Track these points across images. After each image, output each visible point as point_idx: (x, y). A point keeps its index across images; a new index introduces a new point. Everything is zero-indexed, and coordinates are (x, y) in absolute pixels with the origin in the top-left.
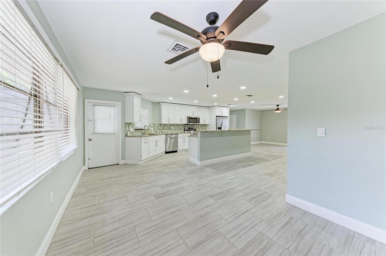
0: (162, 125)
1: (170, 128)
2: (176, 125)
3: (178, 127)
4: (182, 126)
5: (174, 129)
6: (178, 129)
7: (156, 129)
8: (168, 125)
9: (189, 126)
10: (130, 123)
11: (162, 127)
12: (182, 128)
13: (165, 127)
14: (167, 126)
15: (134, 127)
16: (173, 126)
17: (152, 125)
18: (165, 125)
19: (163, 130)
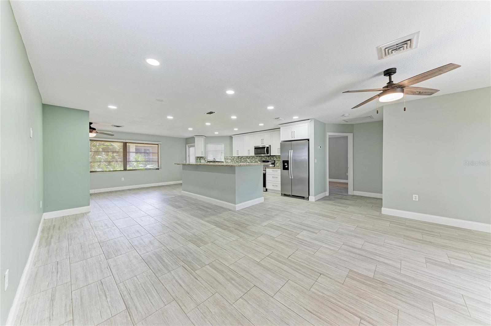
0: (240, 158)
1: (246, 161)
2: (251, 157)
3: (253, 160)
4: (258, 159)
5: (250, 162)
6: (254, 162)
7: (235, 162)
8: (244, 157)
9: (266, 159)
10: (201, 157)
11: (239, 159)
12: (257, 161)
13: (242, 160)
14: (244, 159)
15: (206, 159)
16: (249, 159)
17: (230, 158)
18: (242, 157)
19: (241, 162)
